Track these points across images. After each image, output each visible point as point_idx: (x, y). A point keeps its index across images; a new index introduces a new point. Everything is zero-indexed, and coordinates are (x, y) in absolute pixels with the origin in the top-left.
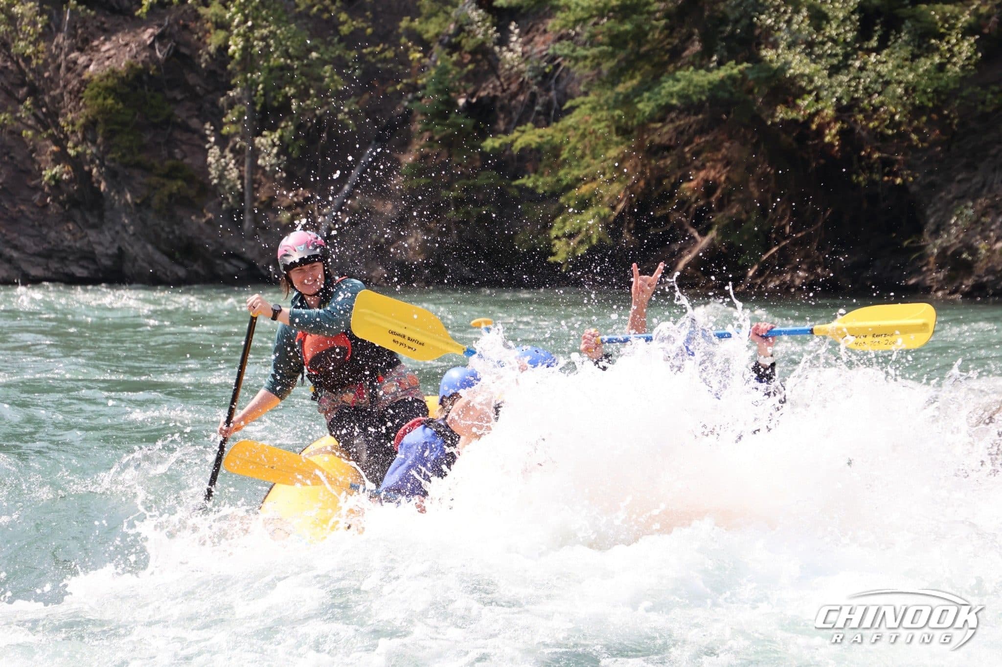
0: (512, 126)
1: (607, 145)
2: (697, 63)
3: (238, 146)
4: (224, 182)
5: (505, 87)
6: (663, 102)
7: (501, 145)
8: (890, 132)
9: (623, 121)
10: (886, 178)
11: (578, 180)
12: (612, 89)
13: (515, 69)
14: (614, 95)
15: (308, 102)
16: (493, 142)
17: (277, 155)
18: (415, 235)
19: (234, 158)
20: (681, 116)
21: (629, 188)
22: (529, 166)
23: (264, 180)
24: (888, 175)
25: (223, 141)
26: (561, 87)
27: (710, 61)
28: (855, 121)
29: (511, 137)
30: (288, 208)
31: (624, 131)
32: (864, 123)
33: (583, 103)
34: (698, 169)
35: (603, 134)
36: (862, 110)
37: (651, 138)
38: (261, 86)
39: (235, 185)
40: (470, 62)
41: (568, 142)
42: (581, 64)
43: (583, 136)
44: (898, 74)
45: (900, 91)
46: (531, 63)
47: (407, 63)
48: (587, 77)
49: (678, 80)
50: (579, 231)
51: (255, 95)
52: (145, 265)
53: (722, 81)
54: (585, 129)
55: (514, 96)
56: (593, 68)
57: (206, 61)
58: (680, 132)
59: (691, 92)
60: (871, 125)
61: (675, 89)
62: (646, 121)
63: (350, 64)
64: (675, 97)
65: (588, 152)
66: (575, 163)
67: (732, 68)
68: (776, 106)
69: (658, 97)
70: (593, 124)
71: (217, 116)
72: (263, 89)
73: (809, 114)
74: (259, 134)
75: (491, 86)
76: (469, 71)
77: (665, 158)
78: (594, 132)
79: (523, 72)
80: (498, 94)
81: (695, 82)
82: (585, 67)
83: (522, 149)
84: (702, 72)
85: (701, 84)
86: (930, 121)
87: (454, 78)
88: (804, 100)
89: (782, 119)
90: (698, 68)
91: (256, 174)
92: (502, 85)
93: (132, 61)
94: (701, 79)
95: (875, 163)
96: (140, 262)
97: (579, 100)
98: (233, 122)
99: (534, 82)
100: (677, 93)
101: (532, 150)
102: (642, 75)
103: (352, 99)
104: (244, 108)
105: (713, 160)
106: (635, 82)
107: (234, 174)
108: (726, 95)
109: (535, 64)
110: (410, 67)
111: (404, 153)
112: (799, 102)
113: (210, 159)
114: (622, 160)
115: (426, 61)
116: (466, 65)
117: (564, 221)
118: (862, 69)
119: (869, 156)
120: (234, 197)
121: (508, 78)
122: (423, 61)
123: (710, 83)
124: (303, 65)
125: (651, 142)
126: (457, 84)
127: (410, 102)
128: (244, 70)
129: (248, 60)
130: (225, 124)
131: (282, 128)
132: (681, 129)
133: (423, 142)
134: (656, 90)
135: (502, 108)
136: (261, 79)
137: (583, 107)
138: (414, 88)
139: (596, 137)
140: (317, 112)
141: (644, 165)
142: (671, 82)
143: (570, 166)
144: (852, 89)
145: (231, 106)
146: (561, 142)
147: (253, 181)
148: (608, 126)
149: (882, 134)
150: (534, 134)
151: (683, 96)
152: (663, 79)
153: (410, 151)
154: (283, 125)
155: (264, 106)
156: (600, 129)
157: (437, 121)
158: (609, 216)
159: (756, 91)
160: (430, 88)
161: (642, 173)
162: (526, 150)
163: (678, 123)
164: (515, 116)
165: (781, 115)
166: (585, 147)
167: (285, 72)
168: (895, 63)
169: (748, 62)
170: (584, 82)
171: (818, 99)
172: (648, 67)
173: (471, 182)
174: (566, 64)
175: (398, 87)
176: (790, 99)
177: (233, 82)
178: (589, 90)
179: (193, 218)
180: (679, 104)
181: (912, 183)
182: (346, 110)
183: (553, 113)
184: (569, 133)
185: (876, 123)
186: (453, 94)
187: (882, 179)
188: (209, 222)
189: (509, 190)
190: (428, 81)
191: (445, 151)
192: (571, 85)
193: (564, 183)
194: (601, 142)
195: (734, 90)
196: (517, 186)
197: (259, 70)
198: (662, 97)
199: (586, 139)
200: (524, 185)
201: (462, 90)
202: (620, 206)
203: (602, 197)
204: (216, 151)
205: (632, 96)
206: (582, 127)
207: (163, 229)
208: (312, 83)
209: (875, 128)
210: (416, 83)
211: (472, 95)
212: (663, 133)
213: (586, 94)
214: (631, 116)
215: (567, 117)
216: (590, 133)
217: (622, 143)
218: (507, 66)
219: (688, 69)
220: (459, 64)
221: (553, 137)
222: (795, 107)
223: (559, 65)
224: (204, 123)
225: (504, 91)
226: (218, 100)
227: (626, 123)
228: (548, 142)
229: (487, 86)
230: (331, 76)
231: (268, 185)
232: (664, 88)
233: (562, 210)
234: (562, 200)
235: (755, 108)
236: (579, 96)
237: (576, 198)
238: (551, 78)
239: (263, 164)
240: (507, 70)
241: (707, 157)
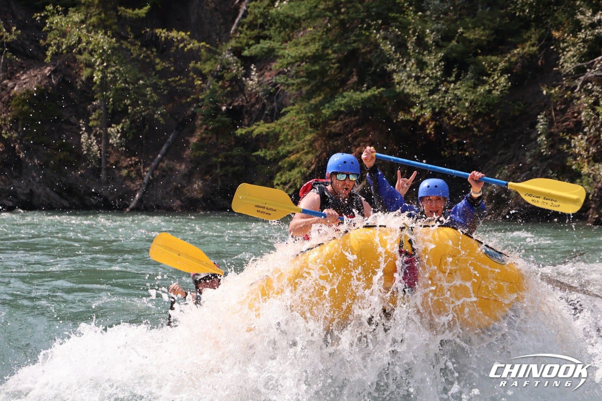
0: (252, 122)
1: (305, 133)
2: (355, 87)
3: (98, 133)
4: (90, 153)
5: (248, 100)
6: (336, 109)
7: (246, 133)
8: (462, 127)
9: (314, 119)
10: (460, 153)
11: (289, 152)
12: (308, 102)
13: (254, 90)
14: (309, 105)
15: (138, 108)
16: (242, 131)
17: (120, 138)
18: (197, 183)
19: (96, 139)
20: (347, 117)
21: (317, 157)
22: (262, 145)
23: (112, 151)
24: (461, 150)
25: (89, 130)
26: (279, 101)
27: (362, 86)
28: (443, 121)
29: (251, 128)
30: (126, 168)
31: (314, 125)
32: (448, 122)
33: (292, 109)
34: (356, 147)
35: (303, 126)
36: (447, 115)
37: (330, 129)
38: (111, 99)
39: (96, 154)
40: (229, 86)
41: (283, 131)
42: (290, 88)
43: (292, 128)
44: (466, 96)
45: (467, 104)
46: (263, 87)
47: (193, 86)
48: (294, 95)
49: (345, 97)
50: (290, 181)
51: (108, 104)
52: (45, 199)
53: (369, 98)
54: (293, 124)
55: (253, 105)
56: (297, 90)
57: (80, 85)
58: (346, 126)
59: (352, 104)
60: (452, 123)
61: (343, 102)
62: (327, 120)
63: (161, 87)
64: (343, 106)
65: (294, 137)
66: (287, 143)
67: (375, 91)
68: (399, 112)
69: (334, 106)
70: (297, 121)
71: (86, 116)
72: (112, 101)
73: (417, 116)
74: (111, 126)
75: (240, 100)
76: (228, 91)
77: (337, 140)
78: (298, 125)
79: (259, 92)
80: (245, 104)
81: (354, 98)
82: (293, 89)
83: (257, 135)
84: (358, 93)
85: (357, 99)
86: (484, 121)
87: (220, 95)
88: (414, 109)
89: (402, 119)
90: (355, 91)
91: (108, 148)
92: (246, 99)
93: (38, 85)
94: (358, 96)
95: (454, 143)
96: (42, 197)
97: (289, 108)
98: (95, 119)
99: (264, 97)
100: (344, 104)
101: (263, 135)
102: (324, 94)
103: (162, 107)
104: (101, 112)
105: (364, 142)
106: (320, 98)
107: (96, 148)
108: (371, 105)
109: (265, 88)
110: (196, 89)
111: (191, 136)
112: (412, 110)
113: (82, 140)
114: (314, 140)
115: (204, 85)
116: (226, 88)
117: (281, 175)
118: (446, 92)
119: (451, 140)
120: (96, 161)
121: (250, 95)
122: (202, 85)
123: (362, 99)
124: (135, 88)
125: (330, 131)
126: (221, 98)
127: (195, 108)
128: (102, 91)
129: (104, 84)
130: (91, 120)
131: (123, 123)
132: (346, 124)
133: (202, 131)
134: (332, 102)
135: (247, 112)
136: (111, 95)
137: (292, 111)
138: (197, 100)
139: (299, 128)
140: (143, 114)
141: (326, 144)
142: (340, 98)
143: (285, 144)
144: (441, 103)
145: (94, 110)
146: (280, 132)
147: (107, 152)
148: (306, 122)
149: (458, 128)
150: (264, 126)
151: (347, 106)
152: (336, 96)
153: (195, 136)
154: (123, 121)
155: (113, 111)
156: (301, 124)
157: (210, 119)
158: (307, 172)
159: (388, 103)
160: (206, 101)
161: (325, 148)
162: (260, 135)
163: (344, 121)
164: (254, 116)
165: (401, 118)
166: (293, 134)
167: (125, 91)
168: (465, 89)
169: (383, 87)
170: (293, 98)
171: (422, 108)
172: (327, 90)
173: (229, 153)
174: (282, 88)
175: (188, 100)
176: (407, 108)
177: (95, 97)
178: (296, 102)
179: (73, 173)
180: (345, 111)
181: (474, 155)
182: (159, 113)
183: (275, 115)
184: (284, 126)
185: (454, 122)
186: (219, 104)
187: (458, 153)
188: (81, 175)
189: (251, 158)
190: (206, 97)
191: (215, 136)
192: (285, 100)
193: (282, 154)
194: (302, 131)
195: (376, 103)
196: (255, 156)
197: (110, 90)
198: (336, 107)
199: (293, 131)
200: (259, 155)
201: (224, 102)
202: (313, 167)
203: (302, 162)
204: (86, 135)
205: (319, 106)
206: (291, 123)
207: (55, 179)
208: (140, 98)
209: (454, 125)
210: (198, 98)
211: (230, 105)
212: (337, 126)
213: (293, 105)
214: (318, 116)
215: (283, 117)
216: (296, 126)
217: (314, 132)
218: (249, 89)
219: (350, 91)
220: (223, 87)
221: (275, 128)
222: (409, 112)
223: (278, 88)
224: (79, 120)
225: (247, 102)
226: (87, 107)
227: (316, 121)
228: (272, 131)
229: (238, 100)
230: (151, 94)
231: (115, 155)
232: (337, 101)
233: (280, 169)
234: (280, 163)
235: (387, 113)
236: (289, 106)
237: (289, 162)
238: (274, 96)
239: (113, 143)
240: (249, 91)
241: (360, 140)
